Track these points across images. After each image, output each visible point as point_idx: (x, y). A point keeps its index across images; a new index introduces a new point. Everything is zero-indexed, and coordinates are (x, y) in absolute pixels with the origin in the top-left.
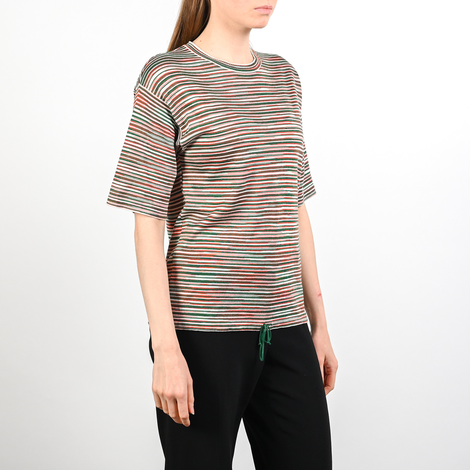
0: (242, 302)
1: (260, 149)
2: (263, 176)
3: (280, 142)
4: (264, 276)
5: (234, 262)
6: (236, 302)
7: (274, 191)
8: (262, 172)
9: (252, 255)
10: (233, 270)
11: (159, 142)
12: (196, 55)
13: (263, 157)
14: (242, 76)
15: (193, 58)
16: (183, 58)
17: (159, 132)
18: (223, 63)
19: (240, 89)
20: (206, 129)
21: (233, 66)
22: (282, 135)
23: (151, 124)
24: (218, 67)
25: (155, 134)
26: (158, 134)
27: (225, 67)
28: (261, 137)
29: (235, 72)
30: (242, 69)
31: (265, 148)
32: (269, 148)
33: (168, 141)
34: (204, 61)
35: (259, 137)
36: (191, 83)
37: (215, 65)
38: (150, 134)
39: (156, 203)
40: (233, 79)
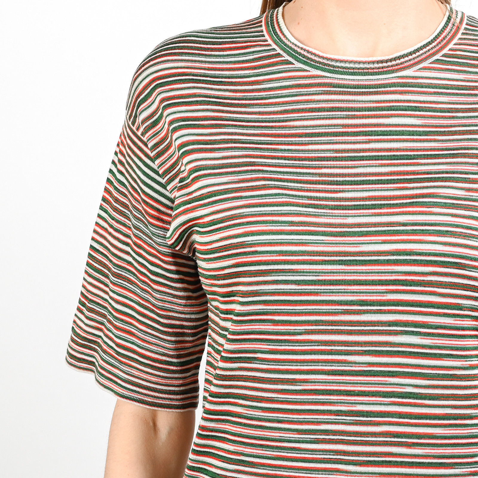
1: (307, 272)
3: (376, 260)
8: (313, 332)
11: (142, 235)
12: (263, 36)
13: (316, 294)
14: (344, 86)
15: (250, 42)
16: (226, 43)
17: (141, 212)
18: (305, 53)
19: (323, 119)
20: (192, 212)
21: (328, 62)
22: (384, 242)
23: (130, 192)
24: (288, 62)
25: (135, 216)
26: (140, 216)
27: (304, 64)
28: (311, 243)
29: (325, 77)
30: (354, 69)
31: (323, 273)
32: (336, 273)
33: (154, 234)
34: (269, 48)
35: (306, 243)
36: (197, 101)
37: (283, 59)
38: (129, 213)
39: (137, 373)
40: (313, 94)
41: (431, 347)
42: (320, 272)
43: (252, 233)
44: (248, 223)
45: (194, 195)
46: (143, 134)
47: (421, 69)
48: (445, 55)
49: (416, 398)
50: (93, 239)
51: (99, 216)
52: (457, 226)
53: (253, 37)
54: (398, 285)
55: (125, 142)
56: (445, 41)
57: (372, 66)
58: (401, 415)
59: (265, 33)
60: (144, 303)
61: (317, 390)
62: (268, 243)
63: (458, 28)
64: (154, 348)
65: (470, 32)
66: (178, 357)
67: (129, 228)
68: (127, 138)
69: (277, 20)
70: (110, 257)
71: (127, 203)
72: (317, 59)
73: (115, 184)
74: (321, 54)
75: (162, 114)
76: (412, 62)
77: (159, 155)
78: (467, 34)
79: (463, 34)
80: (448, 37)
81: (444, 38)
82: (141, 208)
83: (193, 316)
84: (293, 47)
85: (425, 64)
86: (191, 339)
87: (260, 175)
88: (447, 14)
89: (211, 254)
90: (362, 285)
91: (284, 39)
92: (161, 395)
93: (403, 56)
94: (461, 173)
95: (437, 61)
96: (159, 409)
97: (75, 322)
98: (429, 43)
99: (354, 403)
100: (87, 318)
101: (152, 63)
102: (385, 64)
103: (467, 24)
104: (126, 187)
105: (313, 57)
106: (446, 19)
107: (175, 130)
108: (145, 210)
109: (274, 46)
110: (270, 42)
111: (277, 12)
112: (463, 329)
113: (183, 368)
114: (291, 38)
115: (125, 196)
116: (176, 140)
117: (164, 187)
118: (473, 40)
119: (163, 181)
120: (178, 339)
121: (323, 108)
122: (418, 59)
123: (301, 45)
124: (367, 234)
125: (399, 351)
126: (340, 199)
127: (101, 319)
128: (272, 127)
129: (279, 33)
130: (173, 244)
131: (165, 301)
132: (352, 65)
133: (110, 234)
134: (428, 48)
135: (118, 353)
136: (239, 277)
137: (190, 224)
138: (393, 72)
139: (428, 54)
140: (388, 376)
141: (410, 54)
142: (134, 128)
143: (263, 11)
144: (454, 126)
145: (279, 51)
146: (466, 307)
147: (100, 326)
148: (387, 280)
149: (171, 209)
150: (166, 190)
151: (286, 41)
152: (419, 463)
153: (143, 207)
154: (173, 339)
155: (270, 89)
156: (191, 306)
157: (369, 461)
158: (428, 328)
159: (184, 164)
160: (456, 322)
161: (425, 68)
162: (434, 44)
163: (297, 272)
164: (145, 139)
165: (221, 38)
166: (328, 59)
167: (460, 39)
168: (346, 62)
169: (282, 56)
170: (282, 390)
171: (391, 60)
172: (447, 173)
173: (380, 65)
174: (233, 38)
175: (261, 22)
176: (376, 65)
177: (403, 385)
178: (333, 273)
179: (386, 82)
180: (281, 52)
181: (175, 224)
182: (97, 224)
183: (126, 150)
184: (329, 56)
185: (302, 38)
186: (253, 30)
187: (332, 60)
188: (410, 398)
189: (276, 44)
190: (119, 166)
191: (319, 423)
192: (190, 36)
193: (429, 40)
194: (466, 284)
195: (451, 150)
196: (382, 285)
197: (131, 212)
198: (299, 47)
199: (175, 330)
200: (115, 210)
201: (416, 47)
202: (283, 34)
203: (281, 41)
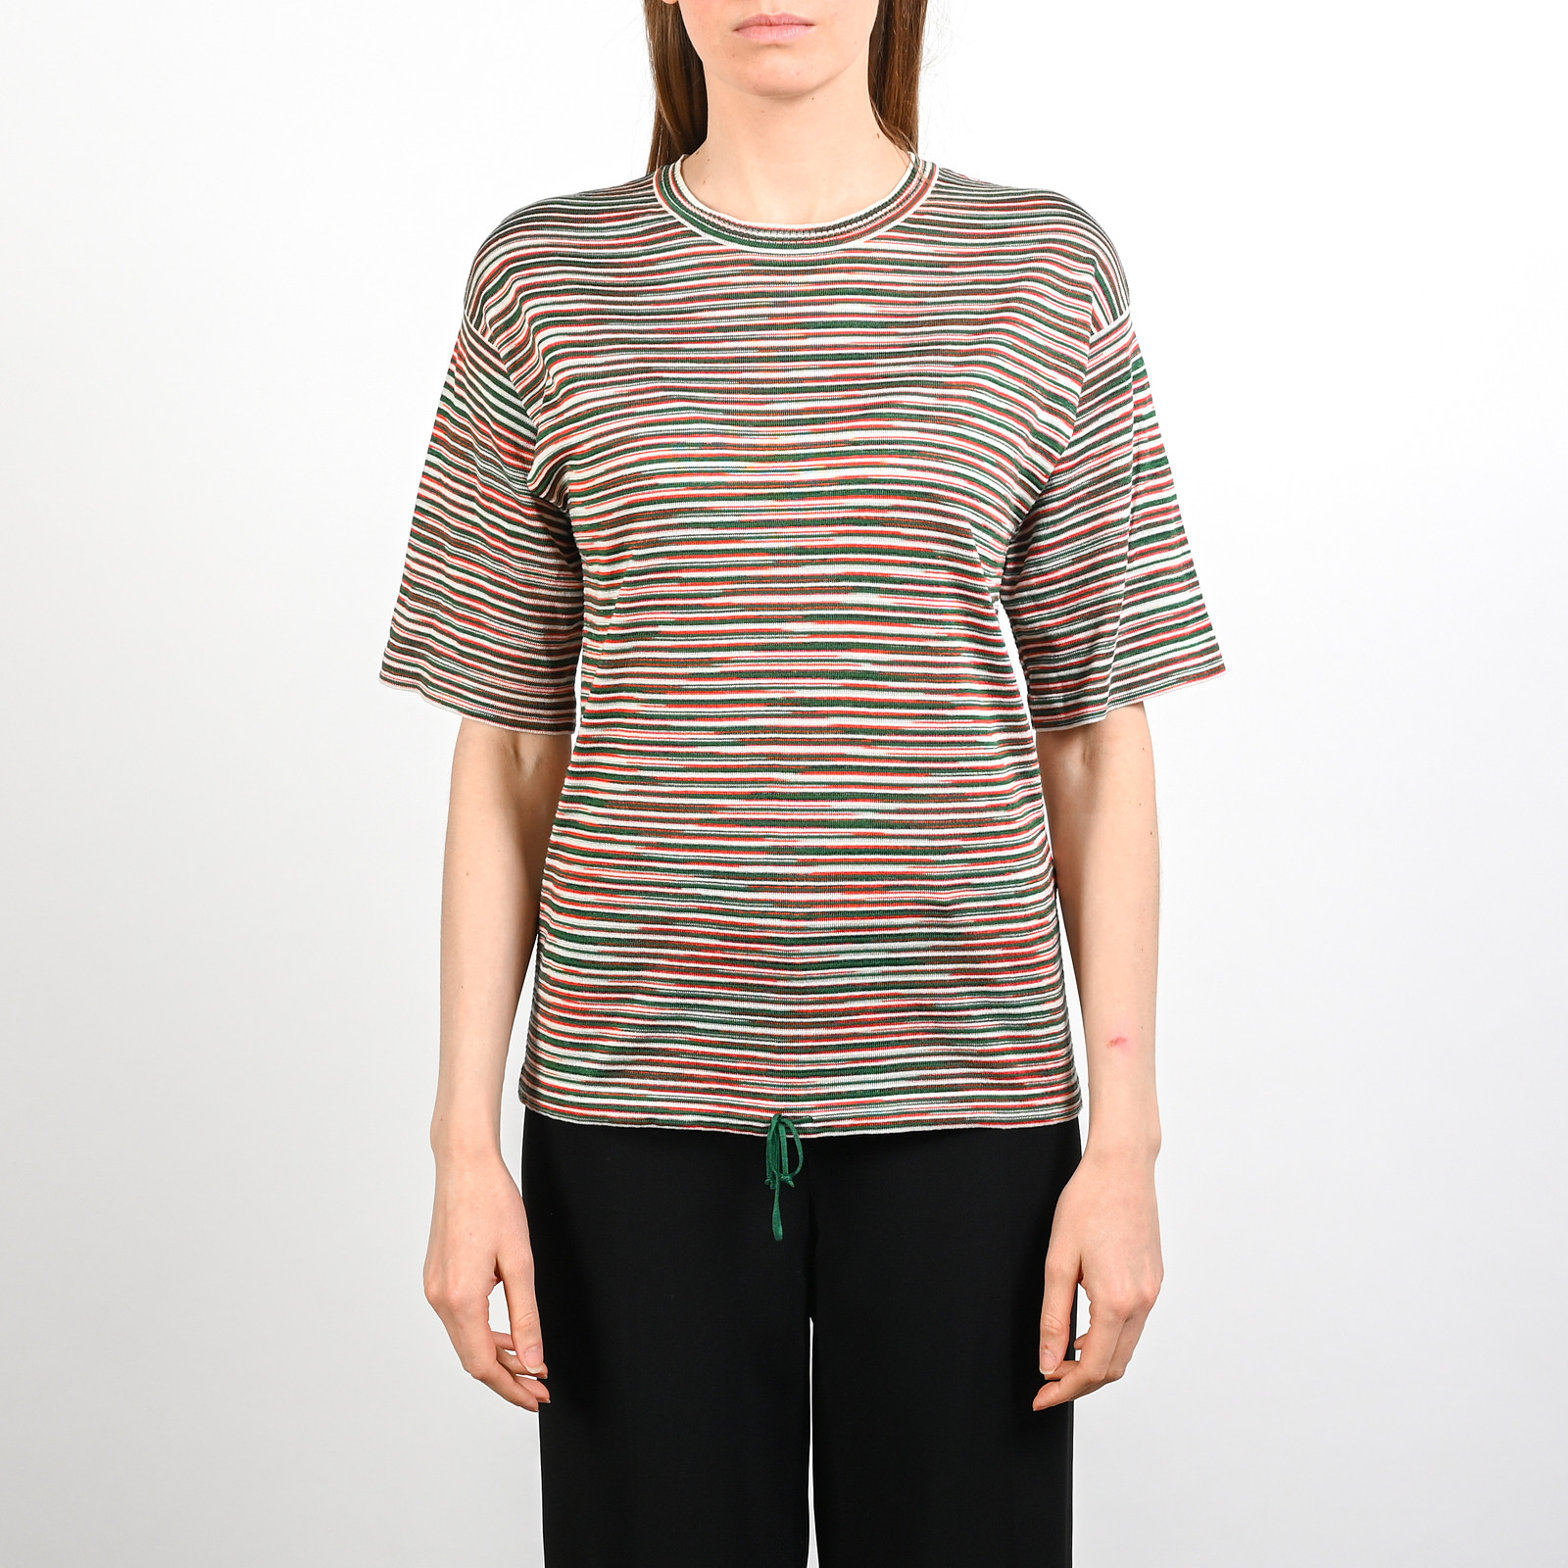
0: (691, 1036)
1: (724, 511)
2: (739, 605)
4: (754, 951)
5: (650, 902)
6: (668, 1035)
7: (785, 661)
8: (734, 593)
9: (707, 880)
10: (650, 926)
11: (493, 481)
12: (656, 200)
13: (738, 540)
14: (770, 264)
15: (638, 209)
16: (603, 211)
17: (491, 449)
18: (716, 221)
19: (742, 307)
20: (565, 439)
21: (748, 232)
22: (829, 467)
23: (474, 424)
24: (692, 234)
25: (483, 457)
26: (489, 456)
27: (713, 235)
28: (731, 471)
29: (744, 251)
30: (783, 240)
31: (746, 511)
32: (765, 510)
33: (510, 479)
34: (664, 216)
35: (723, 471)
36: (567, 290)
37: (685, 229)
38: (473, 454)
39: (490, 680)
40: (728, 275)
41: (894, 609)
42: (742, 511)
43: (651, 461)
44: (644, 447)
45: (566, 415)
46: (492, 340)
47: (875, 239)
48: (908, 220)
49: (876, 679)
50: (420, 496)
51: (428, 463)
52: (926, 444)
53: (641, 203)
54: (848, 524)
55: (465, 355)
56: (908, 202)
57: (807, 235)
58: (855, 702)
59: (657, 196)
60: (497, 579)
61: (741, 672)
62: (672, 472)
63: (927, 185)
64: (514, 641)
65: (943, 190)
66: (548, 653)
67: (474, 475)
68: (468, 348)
69: (674, 178)
70: (446, 519)
71: (470, 440)
72: (732, 228)
73: (452, 415)
74: (737, 222)
75: (520, 309)
76: (862, 230)
77: (515, 367)
78: (939, 192)
79: (933, 192)
80: (913, 196)
81: (907, 198)
82: (491, 445)
83: (568, 595)
84: (698, 213)
85: (881, 232)
86: (565, 628)
87: (659, 384)
88: (911, 166)
89: (592, 493)
90: (800, 526)
91: (685, 204)
92: (525, 710)
93: (850, 222)
94: (930, 375)
95: (897, 228)
96: (524, 730)
97: (394, 620)
98: (886, 204)
99: (792, 688)
100: (410, 609)
101: (500, 241)
102: (825, 233)
103: (939, 179)
104: (469, 418)
105: (726, 226)
106: (909, 172)
107: (538, 329)
108: (498, 446)
109: (672, 213)
110: (665, 207)
111: (674, 168)
112: (938, 584)
113: (555, 670)
114: (694, 202)
115: (467, 430)
116: (540, 342)
117: (523, 412)
118: (948, 199)
119: (521, 404)
120: (547, 627)
121: (742, 293)
122: (871, 225)
123: (709, 211)
124: (806, 458)
125: (851, 615)
126: (768, 413)
127: (432, 609)
128: (671, 320)
129: (677, 195)
130: (537, 489)
131: (530, 573)
132: (780, 235)
133: (446, 486)
134: (884, 210)
135: (462, 653)
136: (633, 522)
137: (563, 456)
138: (837, 242)
139: (884, 218)
140: (837, 650)
141: (861, 218)
142: (478, 333)
143: (652, 168)
144: (922, 315)
145: (679, 219)
146: (941, 555)
147: (429, 620)
148: (833, 519)
149: (534, 442)
150: (526, 415)
151: (688, 206)
152: (882, 768)
153: (494, 442)
154: (541, 626)
155: (668, 271)
156: (566, 579)
157: (814, 767)
158: (890, 583)
159: (551, 375)
160: (928, 575)
161: (880, 238)
162: (892, 206)
163: (712, 511)
164: (494, 347)
165: (596, 205)
166: (747, 228)
167: (929, 199)
168: (771, 231)
169: (684, 226)
170: (693, 674)
171: (834, 228)
172: (912, 375)
173: (819, 234)
174: (613, 205)
175: (651, 182)
176: (813, 235)
177: (858, 661)
178: (761, 510)
179: (828, 256)
180: (682, 221)
181: (538, 460)
182: (425, 475)
183: (466, 364)
184: (748, 224)
185: (709, 201)
186: (640, 193)
187: (753, 229)
188: (867, 679)
189: (674, 211)
190: (457, 390)
191: (744, 717)
192: (552, 203)
193: (887, 199)
194: (941, 524)
195: (918, 345)
196: (827, 525)
197: (476, 452)
198: (706, 213)
199: (543, 615)
200: (454, 451)
201: (867, 210)
202: (683, 197)
203: (682, 206)
